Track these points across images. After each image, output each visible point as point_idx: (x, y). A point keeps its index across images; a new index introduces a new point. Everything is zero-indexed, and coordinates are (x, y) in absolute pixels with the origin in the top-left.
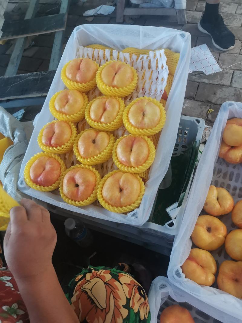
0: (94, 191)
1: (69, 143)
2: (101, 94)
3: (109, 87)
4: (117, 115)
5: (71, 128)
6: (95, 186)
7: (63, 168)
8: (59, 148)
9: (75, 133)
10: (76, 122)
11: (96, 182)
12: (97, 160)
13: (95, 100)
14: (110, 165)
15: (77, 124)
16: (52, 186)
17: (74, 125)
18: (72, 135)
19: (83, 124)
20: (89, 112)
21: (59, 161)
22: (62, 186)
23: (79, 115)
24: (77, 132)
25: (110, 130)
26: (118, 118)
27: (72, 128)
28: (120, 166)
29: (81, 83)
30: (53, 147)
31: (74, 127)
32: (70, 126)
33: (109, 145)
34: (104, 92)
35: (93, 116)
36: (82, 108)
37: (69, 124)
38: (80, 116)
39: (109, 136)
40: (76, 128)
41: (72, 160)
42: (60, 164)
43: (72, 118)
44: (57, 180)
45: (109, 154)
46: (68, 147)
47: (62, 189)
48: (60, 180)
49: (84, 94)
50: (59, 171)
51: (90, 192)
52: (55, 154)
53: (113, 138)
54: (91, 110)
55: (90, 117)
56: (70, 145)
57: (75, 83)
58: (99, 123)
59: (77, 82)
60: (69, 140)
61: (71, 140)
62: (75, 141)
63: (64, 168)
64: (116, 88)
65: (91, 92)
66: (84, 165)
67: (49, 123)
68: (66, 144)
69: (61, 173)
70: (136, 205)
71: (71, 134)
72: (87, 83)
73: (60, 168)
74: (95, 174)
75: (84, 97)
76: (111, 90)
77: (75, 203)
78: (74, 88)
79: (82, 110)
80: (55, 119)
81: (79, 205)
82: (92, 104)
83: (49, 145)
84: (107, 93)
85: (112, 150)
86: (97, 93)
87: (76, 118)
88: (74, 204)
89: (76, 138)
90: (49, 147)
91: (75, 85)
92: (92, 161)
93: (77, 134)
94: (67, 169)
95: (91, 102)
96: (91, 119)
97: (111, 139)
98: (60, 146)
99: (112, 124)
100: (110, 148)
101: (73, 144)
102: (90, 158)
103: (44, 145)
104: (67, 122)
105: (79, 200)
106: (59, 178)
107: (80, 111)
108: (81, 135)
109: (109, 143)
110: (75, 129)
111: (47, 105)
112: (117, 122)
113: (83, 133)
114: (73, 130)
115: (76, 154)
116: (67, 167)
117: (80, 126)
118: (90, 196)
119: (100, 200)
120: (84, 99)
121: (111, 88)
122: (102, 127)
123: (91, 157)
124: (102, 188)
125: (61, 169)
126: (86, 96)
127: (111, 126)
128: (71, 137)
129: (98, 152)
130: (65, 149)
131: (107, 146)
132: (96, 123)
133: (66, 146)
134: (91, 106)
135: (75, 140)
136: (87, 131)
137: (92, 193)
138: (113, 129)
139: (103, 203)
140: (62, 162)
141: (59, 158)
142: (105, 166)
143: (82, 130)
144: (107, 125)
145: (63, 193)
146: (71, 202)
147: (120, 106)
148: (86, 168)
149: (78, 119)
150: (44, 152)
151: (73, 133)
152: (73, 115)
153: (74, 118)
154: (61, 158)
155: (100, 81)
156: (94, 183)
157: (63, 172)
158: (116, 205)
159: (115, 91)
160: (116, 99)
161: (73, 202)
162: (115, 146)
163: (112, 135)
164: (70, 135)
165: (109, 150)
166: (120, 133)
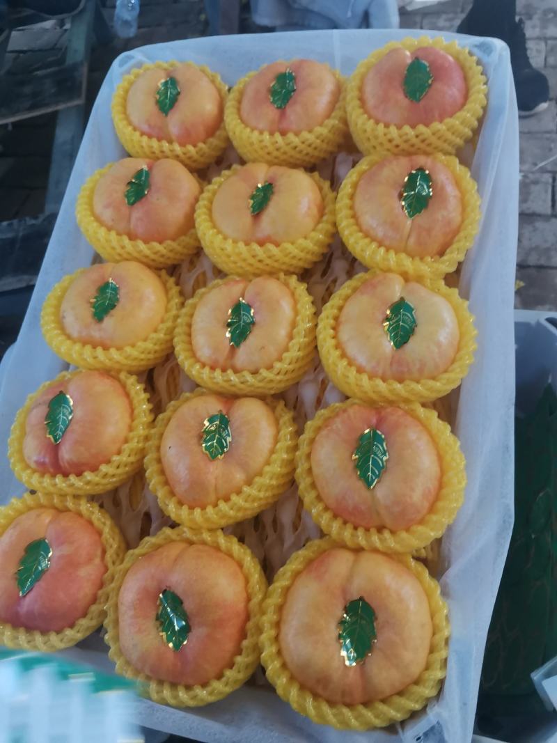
0: (245, 643)
1: (127, 452)
2: (219, 273)
3: (247, 244)
4: (291, 337)
5: (127, 395)
6: (248, 618)
7: (111, 547)
8: (89, 478)
9: (144, 411)
10: (141, 369)
11: (249, 599)
12: (239, 509)
13: (204, 294)
14: (286, 517)
15: (148, 377)
16: (76, 628)
17: (139, 382)
18: (136, 422)
19: (172, 371)
20: (189, 335)
21: (96, 523)
22: (116, 622)
23: (155, 344)
24: (151, 406)
25: (272, 392)
26: (296, 348)
27: (132, 393)
28: (325, 520)
29: (146, 242)
30: (66, 475)
31: (137, 389)
32: (124, 386)
33: (278, 446)
34: (232, 265)
35: (204, 352)
36: (163, 321)
37: (119, 380)
38: (157, 348)
39: (273, 409)
40: (145, 390)
41: (142, 508)
42: (100, 533)
43: (127, 357)
44: (94, 600)
45: (282, 481)
46: (126, 466)
47: (117, 638)
48: (107, 599)
49: (163, 273)
50: (97, 561)
51: (229, 646)
52: (76, 497)
53: (287, 417)
54: (194, 327)
55: (193, 354)
56: (132, 459)
57: (126, 240)
58: (230, 372)
59: (132, 237)
60: (126, 441)
61: (133, 438)
62: (147, 444)
63: (115, 546)
64: (270, 246)
65: (185, 267)
66: (191, 528)
67: (47, 383)
68: (115, 458)
69: (106, 569)
70: (428, 691)
71: (132, 416)
72: (169, 242)
73: (99, 552)
74: (240, 565)
75: (164, 284)
76: (254, 256)
77: (176, 697)
78: (120, 255)
79: (163, 327)
80: (66, 366)
81: (191, 703)
82: (194, 307)
83: (52, 470)
84: (241, 267)
85: (292, 465)
86: (204, 266)
87: (143, 356)
88: (172, 702)
89: (153, 431)
90: (54, 476)
91: (123, 247)
92: (224, 516)
93: (157, 409)
94: (131, 552)
95: (190, 301)
96: (198, 361)
97: (281, 422)
98: (94, 469)
99: (276, 371)
100: (285, 456)
101: (142, 453)
102: (216, 505)
103: (34, 471)
104: (112, 373)
105: (191, 681)
106: (100, 592)
107: (156, 331)
108: (169, 420)
109: (276, 441)
110: (144, 396)
111: (36, 318)
112: (294, 360)
113: (174, 411)
114: (135, 402)
115: (161, 493)
116: (128, 545)
117: (161, 383)
118: (231, 665)
119: (272, 667)
120: (167, 291)
121: (255, 246)
122: (242, 386)
123: (218, 499)
124: (278, 625)
125: (104, 552)
126: (172, 281)
127: (273, 378)
128: (131, 429)
129: (239, 476)
130: (113, 476)
131: (272, 451)
132: (218, 373)
133: (116, 464)
134: (192, 316)
135: (147, 438)
136: (187, 399)
137: (239, 652)
138: (283, 385)
139: (280, 682)
140: (108, 522)
141: (96, 509)
142: (268, 520)
143: (171, 400)
144: (259, 377)
145: (120, 652)
146: (158, 693)
147: (296, 302)
148: (204, 543)
149: (149, 359)
150: (33, 492)
151: (136, 412)
152: (133, 346)
153: (135, 359)
154: (101, 506)
155: (211, 232)
156: (241, 606)
157: (114, 563)
158: (347, 700)
159: (270, 257)
160: (278, 279)
161: (167, 693)
162: (304, 449)
163: (282, 403)
164: (127, 420)
165: (281, 467)
166: (309, 393)
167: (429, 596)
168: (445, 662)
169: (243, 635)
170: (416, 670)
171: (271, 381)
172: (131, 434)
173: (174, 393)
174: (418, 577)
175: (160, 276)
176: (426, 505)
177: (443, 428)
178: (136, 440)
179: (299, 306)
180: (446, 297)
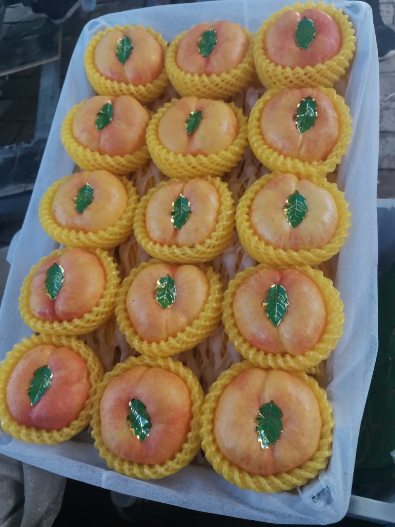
0: (190, 435)
1: (103, 305)
2: (164, 177)
3: (184, 155)
4: (217, 221)
5: (102, 265)
6: (191, 417)
7: (94, 370)
8: (77, 323)
9: (114, 276)
10: (110, 246)
11: (192, 404)
12: (184, 342)
13: (153, 192)
14: (216, 347)
15: (116, 252)
16: (71, 427)
17: (109, 255)
18: (108, 283)
19: (132, 248)
20: (144, 222)
21: (83, 354)
22: (99, 422)
23: (120, 229)
24: (118, 272)
25: (204, 261)
26: (221, 229)
27: (105, 263)
28: (244, 349)
29: (112, 156)
30: (60, 321)
31: (108, 261)
32: (99, 259)
33: (210, 297)
34: (174, 171)
35: (156, 233)
36: (125, 212)
37: (95, 255)
38: (122, 231)
39: (205, 273)
40: (114, 261)
41: (114, 344)
42: (85, 361)
43: (101, 238)
44: (83, 408)
45: (213, 323)
46: (102, 314)
47: (100, 433)
48: (92, 407)
49: (124, 178)
50: (84, 380)
51: (179, 437)
52: (68, 337)
53: (215, 278)
54: (148, 216)
55: (147, 235)
56: (106, 309)
57: (97, 155)
58: (174, 247)
59: (101, 153)
60: (102, 297)
61: (107, 295)
62: (117, 299)
63: (97, 370)
64: (201, 157)
65: (139, 173)
66: (150, 357)
67: (45, 258)
68: (95, 309)
69: (91, 386)
70: (320, 465)
71: (106, 279)
72: (128, 156)
73: (85, 374)
74: (185, 382)
75: (125, 186)
76: (189, 164)
77: (142, 473)
78: (93, 166)
79: (126, 216)
80: (57, 245)
81: (153, 477)
82: (147, 201)
83: (50, 318)
84: (180, 173)
85: (219, 311)
86: (153, 172)
87: (112, 237)
88: (139, 476)
89: (120, 290)
90: (52, 322)
91: (95, 160)
92: (173, 348)
93: (123, 274)
94: (108, 374)
95: (144, 198)
96: (151, 239)
97: (211, 281)
98: (81, 317)
99: (207, 245)
100: (215, 305)
101: (114, 305)
102: (166, 340)
103: (38, 319)
104: (90, 250)
105: (152, 462)
106: (87, 402)
107: (120, 219)
108: (132, 282)
109: (208, 294)
110: (113, 265)
111: (36, 212)
112: (220, 238)
113: (136, 275)
114: (108, 269)
115: (128, 333)
116: (105, 369)
117: (125, 256)
118: (180, 450)
119: (210, 452)
120: (127, 191)
121: (190, 157)
122: (183, 257)
123: (168, 336)
124: (213, 422)
125: (89, 374)
126: (130, 183)
127: (205, 251)
128: (105, 289)
129: (183, 320)
130: (94, 321)
131: (206, 302)
132: (166, 248)
133: (95, 313)
134: (146, 208)
135: (116, 295)
136: (144, 267)
137: (186, 441)
138: (211, 255)
139: (216, 461)
140: (91, 354)
141: (82, 345)
142: (203, 350)
143: (132, 268)
144: (195, 250)
145: (102, 443)
146: (129, 470)
147: (220, 196)
148: (159, 366)
149: (116, 239)
150: (37, 334)
151: (108, 277)
152: (105, 230)
153: (107, 239)
154: (85, 343)
155: (159, 147)
156: (187, 409)
157: (96, 382)
158: (263, 472)
159: (200, 165)
160: (207, 180)
161: (136, 470)
162: (228, 300)
163: (211, 269)
164: (103, 282)
165: (212, 313)
166: (230, 261)
167: (319, 400)
168: (331, 445)
169: (188, 429)
170: (311, 450)
171: (204, 252)
172: (106, 292)
173: (134, 263)
174: (311, 387)
175: (122, 181)
176: (317, 337)
177: (328, 283)
178: (109, 296)
179: (222, 199)
180: (329, 190)
